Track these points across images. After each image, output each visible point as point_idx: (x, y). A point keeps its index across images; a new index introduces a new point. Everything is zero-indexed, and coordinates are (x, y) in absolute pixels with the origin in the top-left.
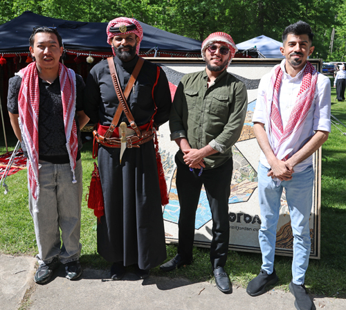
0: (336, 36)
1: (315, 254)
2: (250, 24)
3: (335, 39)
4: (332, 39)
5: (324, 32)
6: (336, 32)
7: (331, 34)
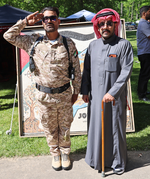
0: (124, 7)
1: (132, 129)
2: (76, 3)
3: (123, 9)
4: (121, 9)
5: (117, 5)
6: (123, 5)
7: (120, 7)
